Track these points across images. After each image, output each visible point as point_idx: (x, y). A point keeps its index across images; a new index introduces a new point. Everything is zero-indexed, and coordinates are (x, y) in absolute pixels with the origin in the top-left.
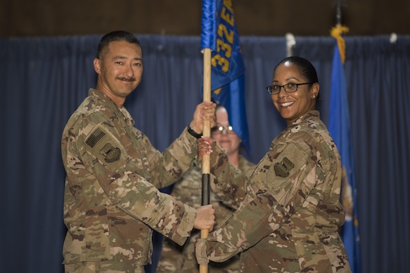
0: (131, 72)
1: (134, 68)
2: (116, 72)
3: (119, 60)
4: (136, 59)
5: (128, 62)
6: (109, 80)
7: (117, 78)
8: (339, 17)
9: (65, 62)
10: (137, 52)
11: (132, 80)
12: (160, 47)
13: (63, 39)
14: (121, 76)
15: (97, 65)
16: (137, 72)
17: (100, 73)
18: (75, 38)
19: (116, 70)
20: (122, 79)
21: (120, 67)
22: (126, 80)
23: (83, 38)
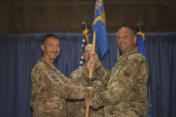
0: (56, 49)
1: (57, 47)
2: (50, 50)
3: (51, 45)
4: (58, 44)
5: (55, 46)
6: (48, 53)
7: (51, 52)
8: (140, 29)
9: (32, 44)
10: (57, 41)
11: (56, 52)
12: (67, 38)
13: (31, 35)
14: (52, 51)
15: (43, 47)
16: (58, 49)
17: (44, 50)
18: (35, 34)
19: (50, 49)
20: (53, 52)
21: (52, 47)
22: (54, 52)
23: (38, 35)
